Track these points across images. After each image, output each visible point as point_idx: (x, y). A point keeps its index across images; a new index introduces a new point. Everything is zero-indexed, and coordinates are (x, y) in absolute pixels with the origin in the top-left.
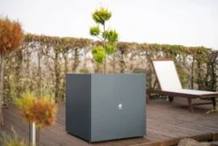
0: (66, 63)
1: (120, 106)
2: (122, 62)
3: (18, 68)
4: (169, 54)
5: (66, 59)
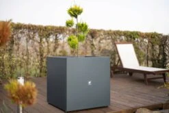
2: (93, 45)
3: (10, 50)
4: (129, 39)
5: (48, 42)
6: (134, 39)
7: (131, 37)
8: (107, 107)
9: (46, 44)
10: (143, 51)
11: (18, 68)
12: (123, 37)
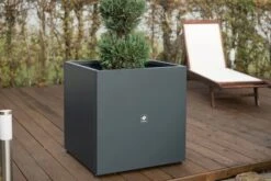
0: (80, 25)
1: (144, 118)
2: (165, 23)
3: (9, 33)
4: (236, 11)
5: (79, 18)
6: (246, 12)
7: (239, 8)
8: (180, 163)
9: (76, 22)
10: (262, 34)
11: (24, 67)
12: (225, 8)
